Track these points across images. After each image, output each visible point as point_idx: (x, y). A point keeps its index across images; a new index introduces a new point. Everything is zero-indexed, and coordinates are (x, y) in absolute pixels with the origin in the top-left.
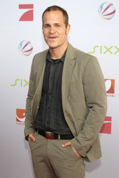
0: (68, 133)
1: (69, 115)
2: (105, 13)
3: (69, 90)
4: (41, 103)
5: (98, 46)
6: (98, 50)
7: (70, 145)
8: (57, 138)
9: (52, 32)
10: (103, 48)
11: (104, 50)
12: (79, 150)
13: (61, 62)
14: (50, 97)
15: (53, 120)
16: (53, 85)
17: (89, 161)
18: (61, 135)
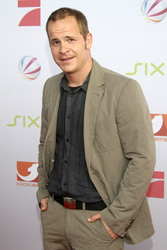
0: (97, 200)
1: (96, 173)
2: (151, 13)
3: (95, 134)
4: (56, 155)
5: (141, 64)
6: (141, 69)
7: (99, 219)
8: (81, 208)
9: (64, 51)
10: (149, 66)
11: (151, 69)
12: (113, 226)
13: (82, 90)
14: (68, 145)
15: (73, 180)
16: (72, 126)
17: (132, 243)
18: (86, 204)
